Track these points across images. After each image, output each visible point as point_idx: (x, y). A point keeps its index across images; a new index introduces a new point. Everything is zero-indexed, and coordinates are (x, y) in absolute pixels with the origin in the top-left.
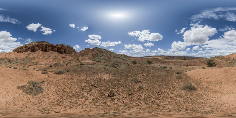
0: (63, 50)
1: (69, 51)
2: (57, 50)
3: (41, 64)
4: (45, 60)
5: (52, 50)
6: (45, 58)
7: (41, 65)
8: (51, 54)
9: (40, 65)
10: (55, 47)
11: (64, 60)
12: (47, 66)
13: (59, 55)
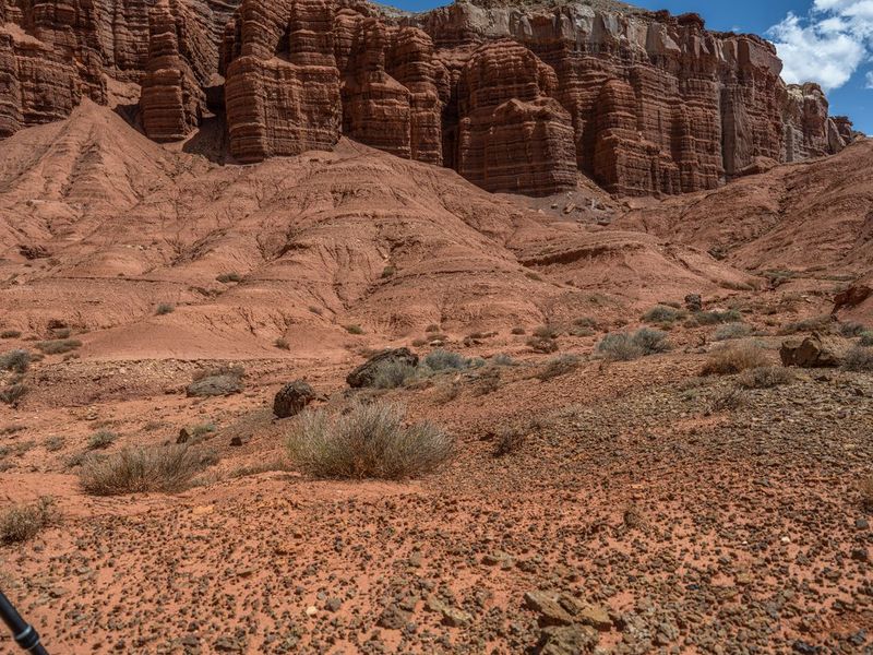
0: (561, 128)
1: (678, 130)
2: (451, 115)
3: (123, 376)
4: (210, 308)
5: (349, 128)
6: (204, 271)
7: (123, 392)
8: (327, 207)
9: (105, 389)
10: (403, 60)
11: (549, 305)
12: (236, 403)
13: (471, 219)
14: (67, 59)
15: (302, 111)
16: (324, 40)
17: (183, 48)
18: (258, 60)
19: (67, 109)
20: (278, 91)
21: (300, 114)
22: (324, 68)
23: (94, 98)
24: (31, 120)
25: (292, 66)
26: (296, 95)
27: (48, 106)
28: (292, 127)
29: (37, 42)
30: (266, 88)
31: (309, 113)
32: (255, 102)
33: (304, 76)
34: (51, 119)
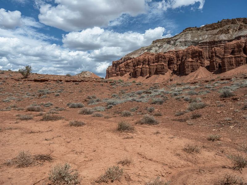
14: (197, 62)
15: (235, 64)
16: (240, 50)
17: (216, 56)
18: (226, 57)
19: (197, 69)
20: (230, 61)
21: (234, 65)
22: (239, 55)
23: (202, 66)
24: (192, 72)
25: (233, 56)
26: (234, 61)
27: (194, 69)
28: (233, 67)
29: (193, 60)
30: (227, 61)
31: (236, 64)
32: (225, 64)
33: (235, 57)
34: (194, 71)
